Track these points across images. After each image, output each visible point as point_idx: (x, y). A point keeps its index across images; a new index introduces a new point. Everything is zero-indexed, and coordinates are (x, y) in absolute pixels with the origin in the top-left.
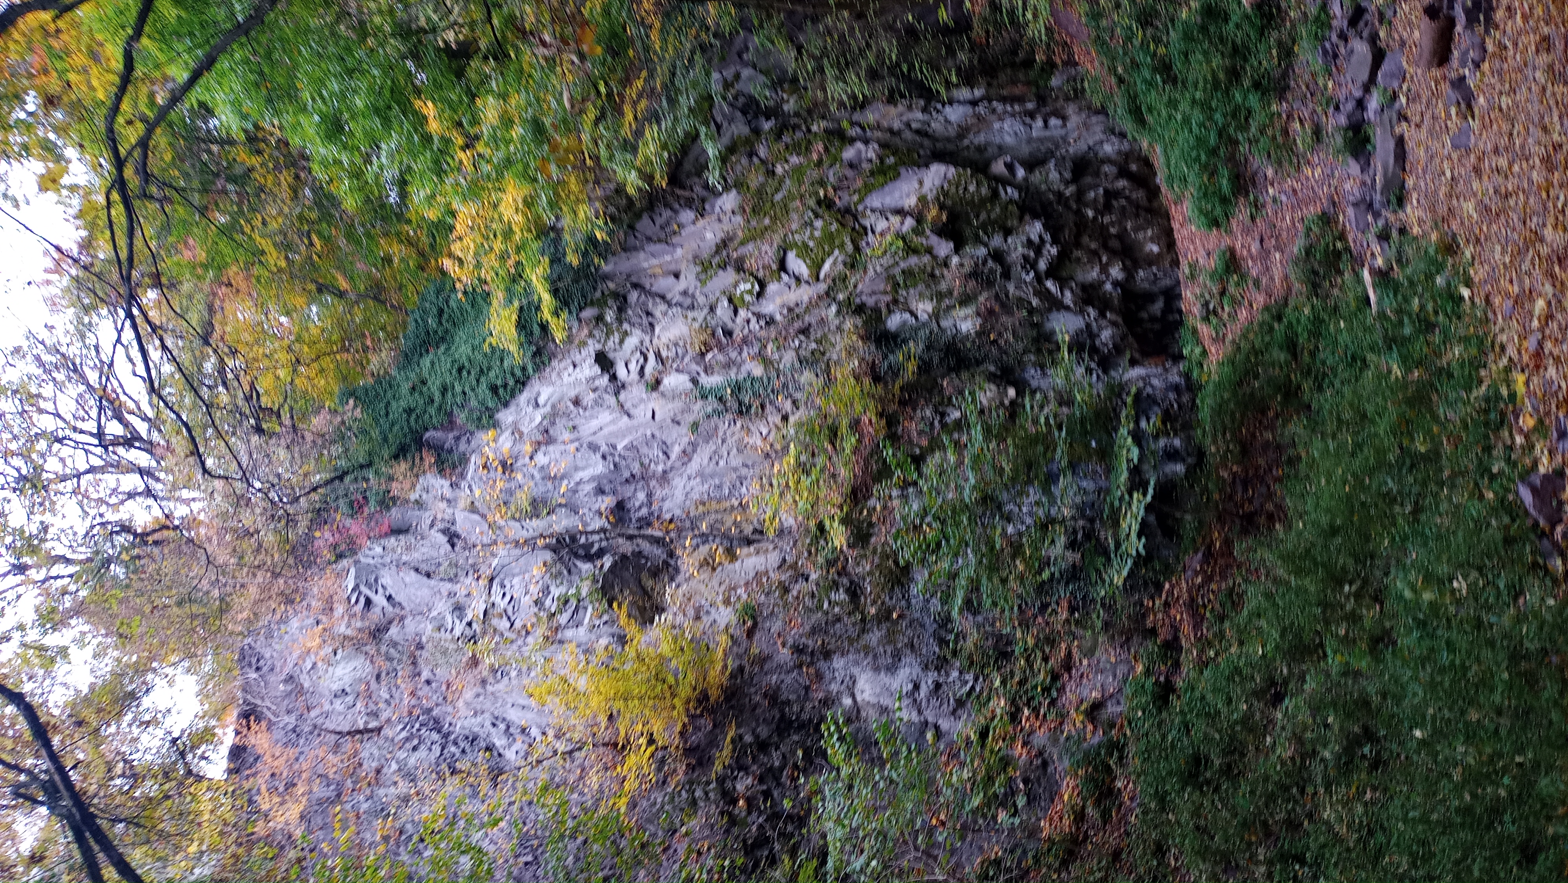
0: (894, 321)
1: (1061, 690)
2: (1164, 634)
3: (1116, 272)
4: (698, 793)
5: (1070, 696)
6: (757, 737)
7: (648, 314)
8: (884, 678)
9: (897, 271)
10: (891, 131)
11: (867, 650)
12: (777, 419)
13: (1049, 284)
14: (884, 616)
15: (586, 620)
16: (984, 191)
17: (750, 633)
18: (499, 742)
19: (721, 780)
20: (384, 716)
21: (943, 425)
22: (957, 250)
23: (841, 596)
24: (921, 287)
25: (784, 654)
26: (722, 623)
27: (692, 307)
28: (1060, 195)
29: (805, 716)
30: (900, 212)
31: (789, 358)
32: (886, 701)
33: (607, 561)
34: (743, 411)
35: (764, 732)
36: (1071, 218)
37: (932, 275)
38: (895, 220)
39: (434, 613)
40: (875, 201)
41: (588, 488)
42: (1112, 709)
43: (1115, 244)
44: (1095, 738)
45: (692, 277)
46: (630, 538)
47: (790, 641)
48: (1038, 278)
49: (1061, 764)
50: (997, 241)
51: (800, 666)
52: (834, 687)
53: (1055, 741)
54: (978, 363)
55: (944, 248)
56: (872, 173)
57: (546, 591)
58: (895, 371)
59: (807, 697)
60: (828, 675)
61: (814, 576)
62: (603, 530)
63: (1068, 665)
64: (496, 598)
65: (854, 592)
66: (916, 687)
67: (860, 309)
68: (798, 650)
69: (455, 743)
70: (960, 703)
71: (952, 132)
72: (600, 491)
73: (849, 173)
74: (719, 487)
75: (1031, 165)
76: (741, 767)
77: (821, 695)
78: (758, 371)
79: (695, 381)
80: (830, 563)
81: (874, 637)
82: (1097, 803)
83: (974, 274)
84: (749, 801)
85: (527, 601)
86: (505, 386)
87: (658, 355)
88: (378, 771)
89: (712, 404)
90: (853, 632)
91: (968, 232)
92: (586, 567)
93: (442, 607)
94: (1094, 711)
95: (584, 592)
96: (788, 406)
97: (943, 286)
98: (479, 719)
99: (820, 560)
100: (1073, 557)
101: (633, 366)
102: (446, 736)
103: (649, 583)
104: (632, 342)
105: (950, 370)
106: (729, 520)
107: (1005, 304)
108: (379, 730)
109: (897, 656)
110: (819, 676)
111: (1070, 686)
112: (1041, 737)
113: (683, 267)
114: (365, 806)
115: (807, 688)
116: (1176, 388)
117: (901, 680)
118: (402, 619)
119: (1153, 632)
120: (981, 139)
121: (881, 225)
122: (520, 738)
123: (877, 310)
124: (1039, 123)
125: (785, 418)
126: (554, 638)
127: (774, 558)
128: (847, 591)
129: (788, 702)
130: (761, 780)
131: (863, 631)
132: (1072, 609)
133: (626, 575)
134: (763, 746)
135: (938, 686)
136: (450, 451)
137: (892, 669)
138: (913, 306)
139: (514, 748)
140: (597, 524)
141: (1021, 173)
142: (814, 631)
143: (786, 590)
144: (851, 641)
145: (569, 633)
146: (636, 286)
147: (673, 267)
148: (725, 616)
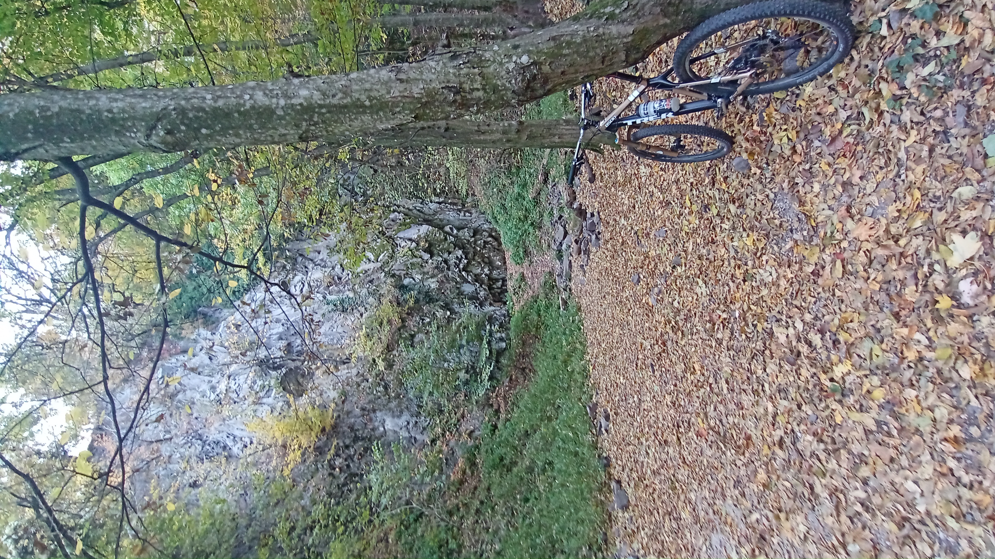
0: (406, 281)
1: (460, 426)
2: (495, 407)
3: (486, 271)
4: (319, 466)
5: (463, 429)
6: (344, 443)
7: (306, 267)
8: (396, 420)
9: (408, 263)
10: (408, 209)
11: (390, 409)
12: (359, 315)
13: (463, 273)
14: (398, 396)
15: (273, 395)
16: (442, 237)
17: (343, 402)
18: (230, 443)
19: (329, 461)
20: (173, 432)
21: (423, 324)
22: (431, 257)
23: (381, 389)
24: (417, 269)
25: (358, 411)
26: (331, 397)
27: (325, 267)
28: (468, 241)
29: (364, 435)
30: (410, 240)
31: (364, 291)
32: (397, 429)
33: (284, 370)
34: (344, 310)
35: (347, 442)
36: (472, 251)
37: (422, 266)
38: (409, 243)
39: (201, 389)
40: (401, 235)
41: (275, 337)
42: (477, 433)
43: (486, 260)
44: (470, 443)
45: (325, 254)
46: (293, 360)
47: (360, 406)
48: (460, 271)
49: (459, 452)
50: (446, 255)
51: (363, 416)
52: (376, 424)
53: (457, 444)
54: (437, 301)
55: (427, 256)
56: (401, 225)
57: (255, 382)
58: (406, 301)
59: (366, 428)
60: (374, 419)
61: (370, 380)
62: (282, 357)
63: (463, 416)
64: (232, 385)
65: (386, 387)
66: (408, 423)
67: (393, 276)
68: (363, 409)
69: (209, 445)
70: (424, 429)
71: (431, 212)
72: (280, 338)
73: (392, 223)
74: (332, 339)
75: (459, 229)
76: (338, 455)
77: (371, 427)
78: (351, 295)
79: (324, 297)
80: (377, 375)
81: (393, 404)
82: (470, 468)
83: (437, 267)
84: (340, 469)
85: (245, 386)
86: (239, 291)
87: (309, 285)
88: (170, 457)
89: (331, 307)
90: (385, 402)
91: (435, 252)
92: (274, 373)
93: (205, 387)
94: (470, 434)
95: (272, 383)
96: (363, 310)
97: (425, 270)
98: (221, 435)
99: (373, 373)
100: (468, 376)
101: (297, 288)
102: (204, 442)
103: (301, 380)
104: (298, 278)
105: (427, 303)
106: (336, 354)
107: (447, 278)
108: (171, 439)
109: (401, 412)
110: (371, 420)
111: (464, 424)
112: (452, 443)
113: (322, 249)
114: (163, 473)
115: (366, 424)
116: (504, 315)
117: (402, 421)
118: (185, 391)
119: (492, 405)
120: (441, 217)
121: (403, 244)
122: (240, 442)
123: (400, 276)
124: (462, 214)
125: (361, 315)
126: (258, 402)
127: (354, 371)
128: (384, 387)
129: (358, 430)
130: (346, 460)
131: (389, 402)
132: (466, 396)
133: (291, 376)
134: (347, 447)
135: (416, 422)
136: (211, 316)
137: (399, 417)
138: (414, 276)
139: (237, 446)
140: (279, 354)
141: (455, 231)
142: (370, 402)
143: (359, 385)
144: (384, 406)
145: (265, 400)
146: (301, 255)
147: (318, 249)
148: (333, 394)
